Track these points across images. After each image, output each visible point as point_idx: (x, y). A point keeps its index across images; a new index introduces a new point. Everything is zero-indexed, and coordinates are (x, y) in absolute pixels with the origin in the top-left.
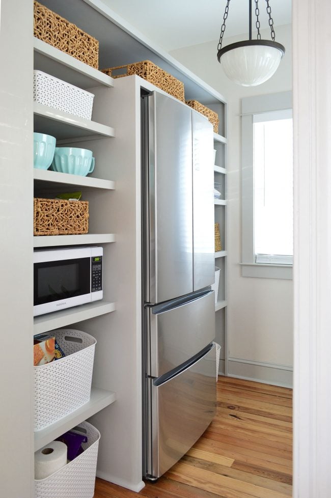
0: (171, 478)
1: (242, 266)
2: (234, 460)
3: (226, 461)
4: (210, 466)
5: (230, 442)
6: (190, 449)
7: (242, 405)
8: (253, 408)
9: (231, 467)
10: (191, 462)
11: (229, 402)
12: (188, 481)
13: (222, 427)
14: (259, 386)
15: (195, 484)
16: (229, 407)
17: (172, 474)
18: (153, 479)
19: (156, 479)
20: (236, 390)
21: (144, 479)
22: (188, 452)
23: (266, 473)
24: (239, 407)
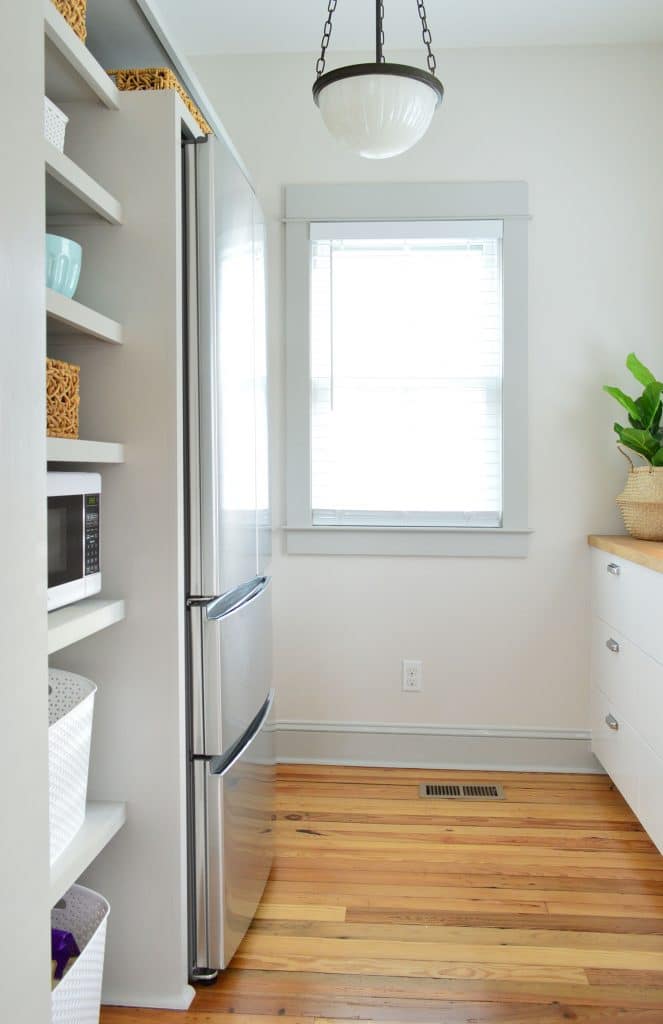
0: (242, 967)
1: (286, 531)
2: (345, 909)
3: (331, 912)
4: (305, 928)
5: (321, 878)
6: (259, 906)
7: (310, 810)
8: (335, 811)
9: (347, 921)
10: (265, 928)
11: (283, 808)
12: (279, 964)
13: (293, 854)
14: (326, 772)
15: (293, 966)
16: (288, 818)
17: (241, 959)
18: (210, 977)
19: (216, 974)
20: (286, 785)
21: (191, 982)
22: (256, 914)
23: (412, 917)
24: (307, 814)
